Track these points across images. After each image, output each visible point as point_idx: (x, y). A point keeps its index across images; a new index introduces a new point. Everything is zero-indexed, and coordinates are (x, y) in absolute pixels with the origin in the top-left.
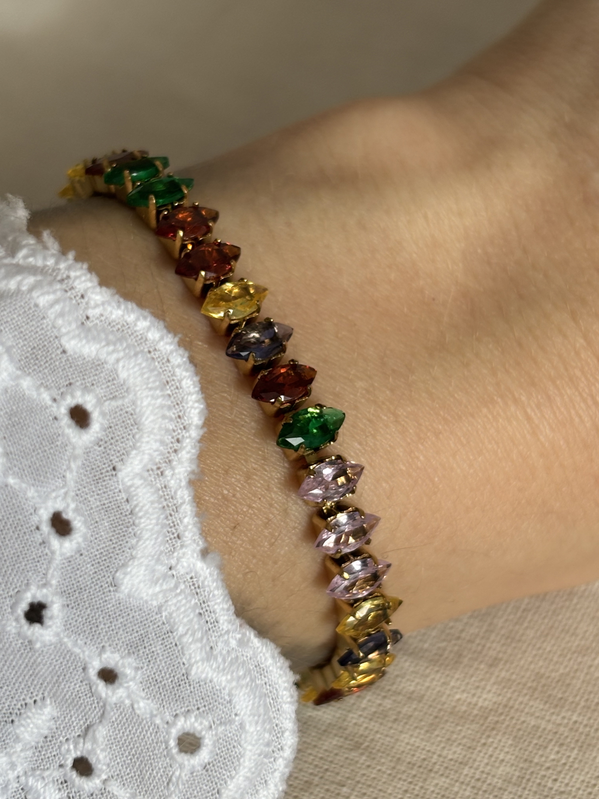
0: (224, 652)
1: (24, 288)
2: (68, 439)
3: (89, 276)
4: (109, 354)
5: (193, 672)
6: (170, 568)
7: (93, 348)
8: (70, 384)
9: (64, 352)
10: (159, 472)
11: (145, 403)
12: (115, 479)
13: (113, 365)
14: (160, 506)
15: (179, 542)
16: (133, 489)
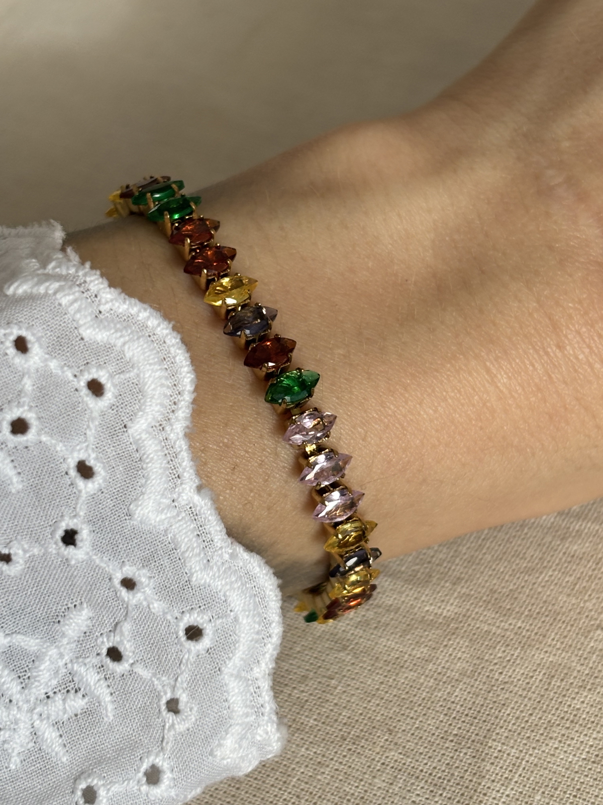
0: (219, 564)
1: (50, 292)
2: (87, 405)
3: (101, 280)
4: (116, 339)
5: (194, 579)
6: (173, 501)
7: (104, 335)
8: (88, 363)
9: (82, 339)
10: (161, 428)
11: (147, 376)
12: (126, 435)
13: (121, 347)
14: (163, 454)
15: (179, 481)
16: (140, 442)
